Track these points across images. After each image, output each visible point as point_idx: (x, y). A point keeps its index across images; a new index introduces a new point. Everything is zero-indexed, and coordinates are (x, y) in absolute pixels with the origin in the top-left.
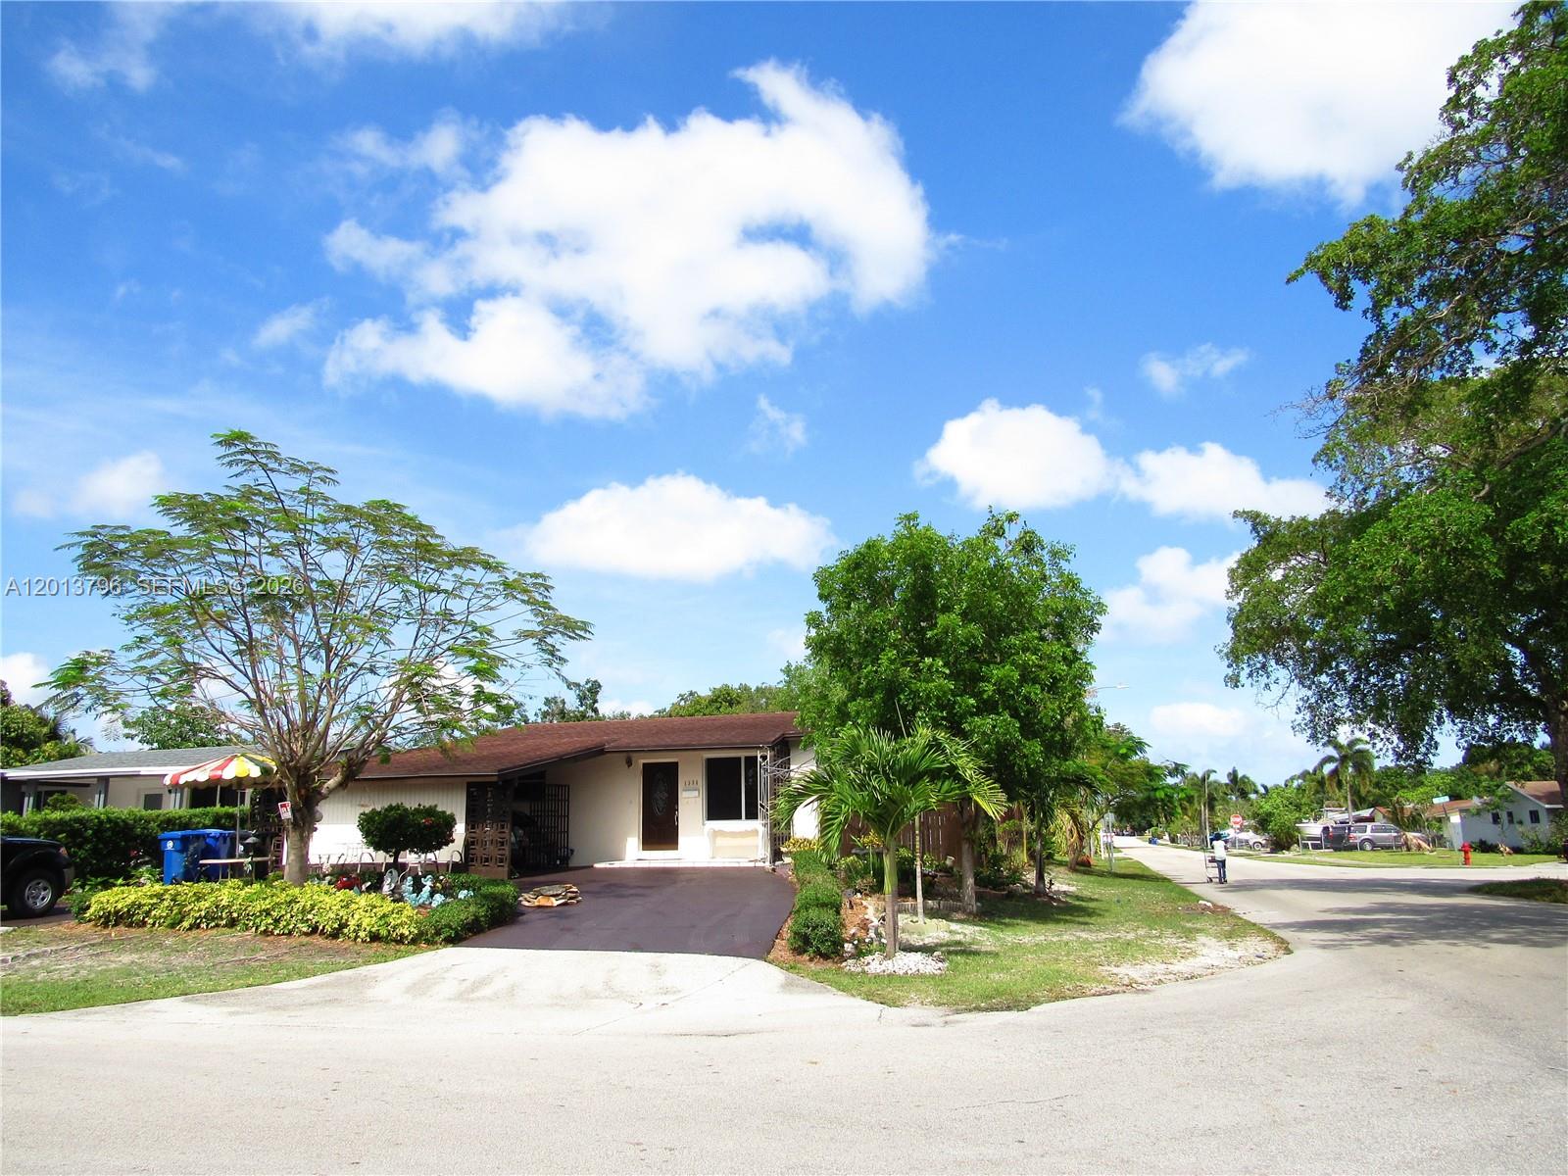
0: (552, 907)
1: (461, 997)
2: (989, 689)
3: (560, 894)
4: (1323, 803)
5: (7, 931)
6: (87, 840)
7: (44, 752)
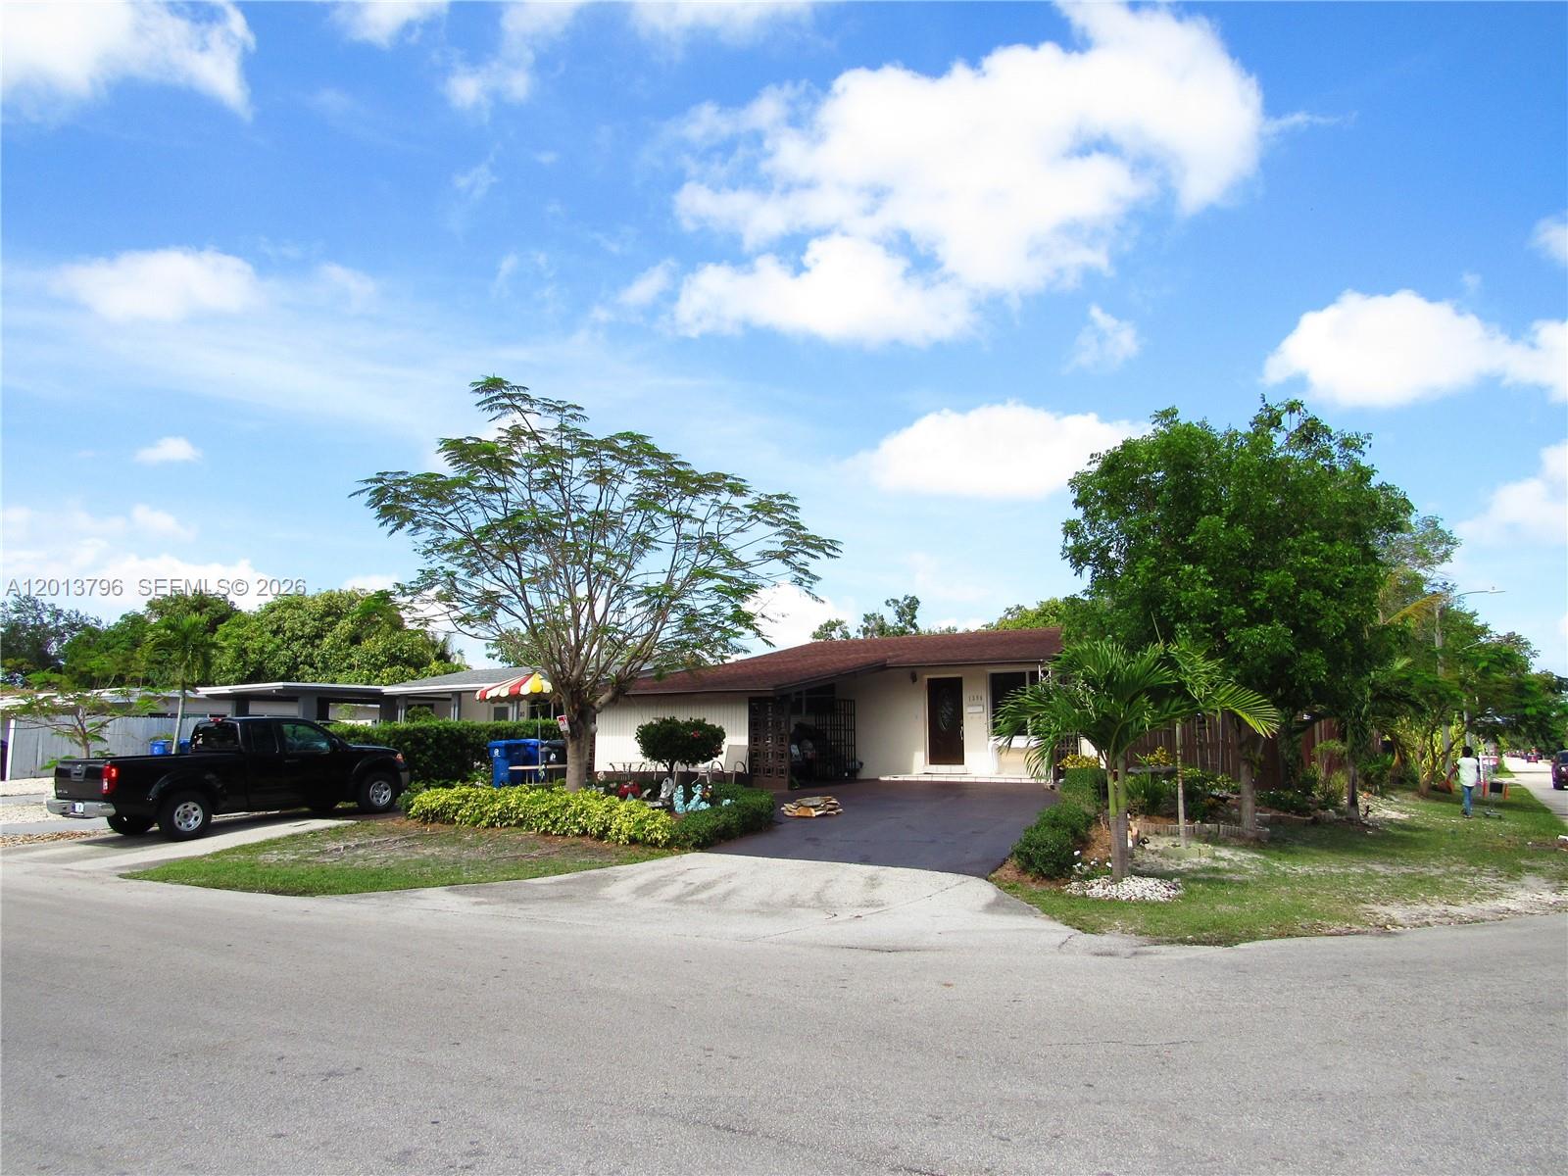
0: (811, 817)
1: (679, 900)
2: (1260, 596)
3: (818, 806)
5: (351, 825)
6: (428, 747)
7: (431, 670)
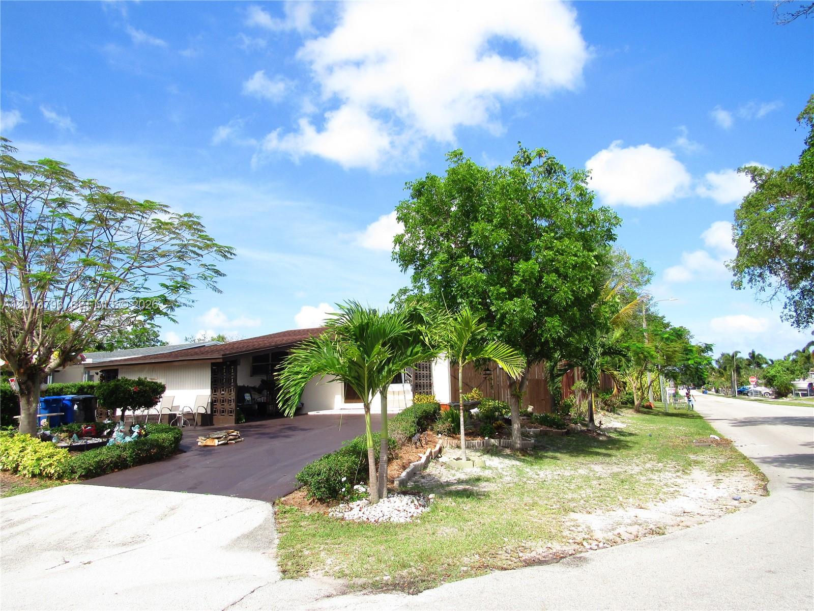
0: (214, 446)
4: (809, 369)
